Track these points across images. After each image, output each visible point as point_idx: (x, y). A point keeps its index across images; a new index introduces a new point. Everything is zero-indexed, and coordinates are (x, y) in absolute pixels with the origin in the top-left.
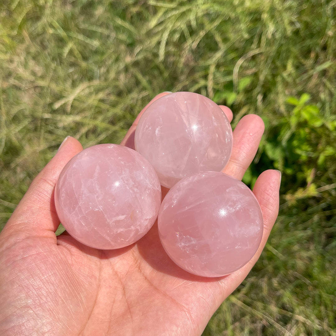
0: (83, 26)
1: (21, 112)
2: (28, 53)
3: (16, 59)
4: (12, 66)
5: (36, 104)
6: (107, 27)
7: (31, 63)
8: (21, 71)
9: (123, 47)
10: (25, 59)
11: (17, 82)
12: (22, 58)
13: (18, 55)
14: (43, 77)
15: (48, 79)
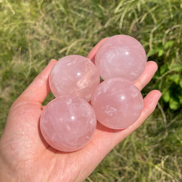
0: (75, 7)
1: (40, 53)
2: (44, 20)
3: (38, 24)
4: (35, 28)
5: (48, 49)
6: (88, 8)
7: (46, 26)
8: (40, 30)
9: (97, 19)
10: (42, 24)
11: (37, 37)
12: (41, 23)
13: (39, 21)
14: (52, 35)
15: (55, 36)
